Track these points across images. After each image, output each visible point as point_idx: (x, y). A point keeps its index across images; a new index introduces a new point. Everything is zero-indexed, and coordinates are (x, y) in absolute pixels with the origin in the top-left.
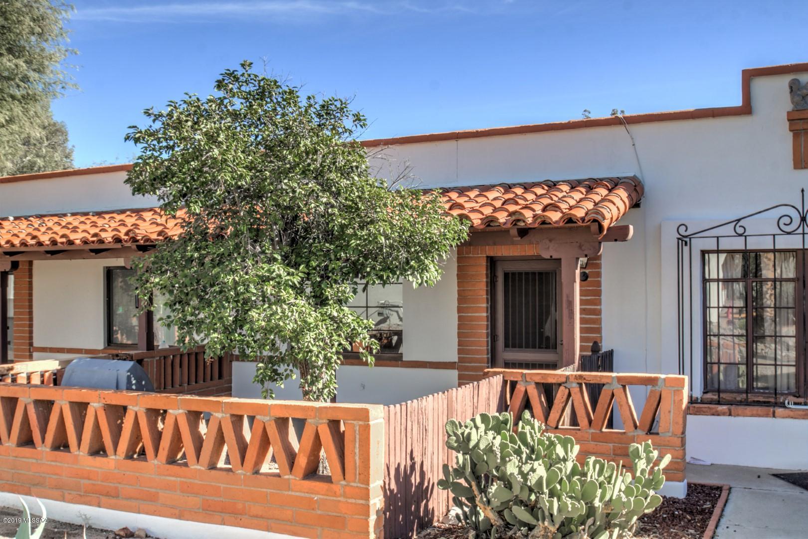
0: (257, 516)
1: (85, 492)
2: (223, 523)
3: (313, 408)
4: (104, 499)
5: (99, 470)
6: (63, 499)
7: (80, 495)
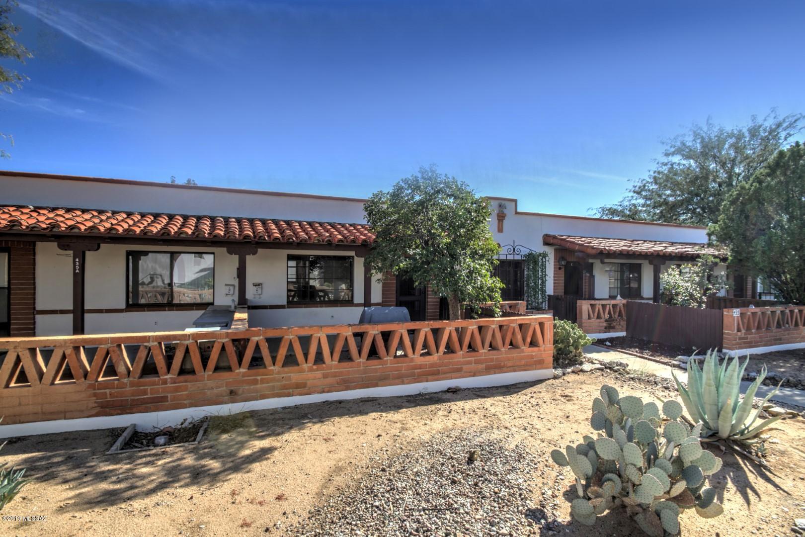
0: (510, 367)
1: (418, 376)
2: (495, 373)
3: (533, 319)
4: (430, 377)
5: (427, 363)
6: (403, 383)
7: (415, 379)
